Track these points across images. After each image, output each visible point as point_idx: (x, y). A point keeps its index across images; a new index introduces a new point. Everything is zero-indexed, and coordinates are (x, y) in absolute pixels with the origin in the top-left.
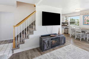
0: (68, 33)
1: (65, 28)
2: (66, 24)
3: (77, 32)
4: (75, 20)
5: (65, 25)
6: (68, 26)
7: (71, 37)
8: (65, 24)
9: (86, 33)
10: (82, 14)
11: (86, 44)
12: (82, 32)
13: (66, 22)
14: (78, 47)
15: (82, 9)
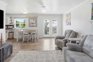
0: (13, 38)
1: (9, 33)
2: (11, 27)
3: (24, 34)
4: (19, 23)
5: (10, 29)
6: (13, 29)
7: (18, 41)
8: (9, 27)
9: (31, 34)
10: (28, 17)
11: (33, 44)
12: (29, 33)
13: (11, 24)
14: (28, 51)
15: (29, 12)
